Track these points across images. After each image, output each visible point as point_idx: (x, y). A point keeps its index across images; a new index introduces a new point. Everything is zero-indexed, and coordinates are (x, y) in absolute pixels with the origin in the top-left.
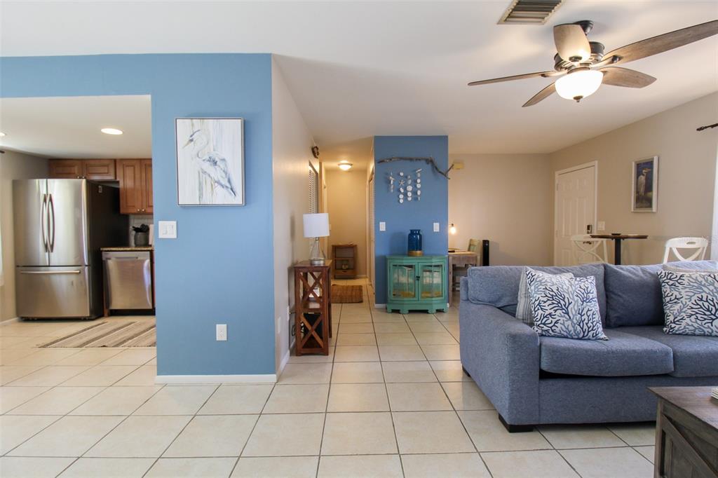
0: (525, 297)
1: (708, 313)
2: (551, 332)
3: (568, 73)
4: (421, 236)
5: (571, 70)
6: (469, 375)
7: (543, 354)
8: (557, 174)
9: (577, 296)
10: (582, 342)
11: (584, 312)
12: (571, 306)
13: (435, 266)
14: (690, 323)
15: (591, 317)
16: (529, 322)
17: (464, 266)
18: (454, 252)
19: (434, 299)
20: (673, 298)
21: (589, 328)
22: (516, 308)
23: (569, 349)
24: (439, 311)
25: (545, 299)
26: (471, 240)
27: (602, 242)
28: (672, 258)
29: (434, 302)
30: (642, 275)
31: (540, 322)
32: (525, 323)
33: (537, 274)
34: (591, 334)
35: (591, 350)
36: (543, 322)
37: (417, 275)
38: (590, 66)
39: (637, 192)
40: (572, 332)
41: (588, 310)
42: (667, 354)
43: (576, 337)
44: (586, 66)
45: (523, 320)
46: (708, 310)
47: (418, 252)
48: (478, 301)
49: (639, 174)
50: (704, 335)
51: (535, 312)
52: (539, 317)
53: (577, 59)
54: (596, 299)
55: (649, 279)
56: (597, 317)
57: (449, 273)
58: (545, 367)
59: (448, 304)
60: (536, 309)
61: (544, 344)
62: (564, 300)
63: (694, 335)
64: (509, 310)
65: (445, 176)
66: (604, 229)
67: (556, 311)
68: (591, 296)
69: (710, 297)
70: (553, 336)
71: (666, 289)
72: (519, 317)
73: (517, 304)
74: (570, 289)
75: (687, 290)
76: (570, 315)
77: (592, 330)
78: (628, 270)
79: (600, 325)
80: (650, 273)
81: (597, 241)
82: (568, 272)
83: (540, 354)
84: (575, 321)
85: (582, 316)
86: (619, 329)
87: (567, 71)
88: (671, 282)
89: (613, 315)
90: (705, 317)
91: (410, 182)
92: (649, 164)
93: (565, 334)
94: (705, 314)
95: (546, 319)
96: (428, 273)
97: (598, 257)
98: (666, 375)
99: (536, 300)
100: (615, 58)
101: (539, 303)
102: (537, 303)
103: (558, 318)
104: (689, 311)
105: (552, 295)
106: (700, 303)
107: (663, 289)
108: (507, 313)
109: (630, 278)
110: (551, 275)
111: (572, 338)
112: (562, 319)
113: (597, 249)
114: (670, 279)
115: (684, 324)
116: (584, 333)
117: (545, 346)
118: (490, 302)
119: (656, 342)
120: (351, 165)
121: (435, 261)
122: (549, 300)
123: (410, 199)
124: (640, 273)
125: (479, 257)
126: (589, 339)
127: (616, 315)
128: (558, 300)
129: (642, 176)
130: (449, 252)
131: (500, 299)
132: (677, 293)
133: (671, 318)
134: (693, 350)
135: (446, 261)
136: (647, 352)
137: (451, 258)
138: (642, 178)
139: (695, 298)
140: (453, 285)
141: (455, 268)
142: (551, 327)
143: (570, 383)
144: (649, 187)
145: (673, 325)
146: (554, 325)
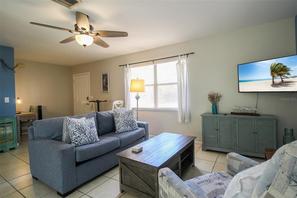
0: (66, 131)
1: (127, 124)
2: (79, 144)
3: (80, 34)
5: (82, 33)
6: (37, 179)
7: (77, 155)
8: (74, 75)
9: (89, 126)
10: (92, 145)
11: (92, 132)
12: (86, 131)
13: (7, 123)
14: (122, 128)
15: (94, 134)
16: (69, 142)
17: (27, 121)
18: (20, 113)
19: (7, 143)
20: (117, 121)
21: (94, 138)
22: (62, 137)
23: (87, 149)
24: (11, 149)
25: (76, 130)
26: (31, 106)
27: (93, 103)
28: (115, 108)
29: (7, 145)
30: (108, 115)
31: (74, 141)
32: (67, 143)
33: (72, 120)
34: (94, 140)
35: (95, 147)
36: (76, 140)
38: (89, 34)
39: (103, 85)
40: (88, 141)
41: (93, 131)
42: (118, 140)
43: (89, 143)
44: (87, 33)
45: (66, 142)
46: (127, 123)
48: (40, 138)
49: (103, 79)
50: (126, 131)
51: (72, 137)
52: (74, 139)
53: (84, 29)
54: (95, 126)
55: (110, 116)
56: (96, 133)
57: (17, 126)
58: (78, 160)
59: (18, 144)
60: (72, 135)
61: (77, 150)
62: (84, 129)
63: (124, 132)
64: (59, 139)
65: (13, 70)
66: (93, 99)
67: (81, 134)
68: (93, 125)
69: (127, 119)
70: (80, 146)
71: (115, 118)
72: (64, 141)
73: (62, 135)
74: (86, 124)
75: (121, 118)
76: (87, 134)
77: (95, 139)
78: (104, 113)
79: (97, 136)
80: (110, 114)
81: (91, 103)
82: (84, 117)
83: (76, 155)
84: (88, 137)
85: (91, 134)
86: (102, 136)
87: (80, 33)
88: (117, 116)
89: (100, 131)
90: (126, 126)
92: (106, 75)
93: (85, 143)
94: (126, 125)
95: (77, 139)
96: (2, 128)
97: (91, 109)
98: (118, 148)
99: (72, 132)
100: (97, 34)
101: (73, 132)
102: (72, 133)
103: (82, 137)
104: (122, 125)
105: (79, 128)
106: (124, 121)
107: (115, 119)
108: (57, 140)
109: (105, 116)
110: (77, 119)
111: (88, 144)
112: (83, 137)
113: (91, 106)
114: (116, 115)
115: (121, 129)
116: (92, 141)
117: (78, 151)
118: (47, 137)
119: (114, 137)
121: (7, 120)
122: (77, 130)
124: (108, 114)
125: (37, 115)
126: (94, 143)
127: (101, 131)
128: (81, 130)
129: (104, 80)
130: (17, 114)
131: (53, 134)
132: (118, 119)
133: (117, 128)
134: (124, 137)
135: (15, 119)
136: (112, 142)
137: (18, 117)
138: (105, 80)
139: (123, 120)
140: (21, 132)
141: (21, 123)
142: (79, 142)
143: (88, 163)
144: (107, 84)
145: (118, 130)
146: (80, 141)
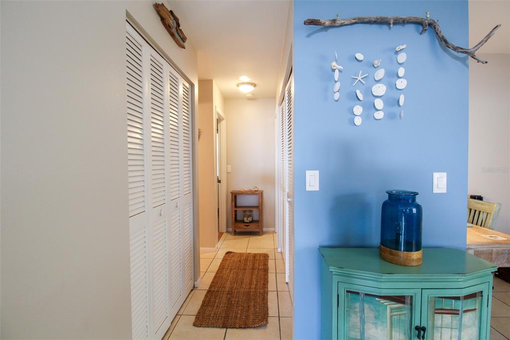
4: (419, 208)
13: (467, 297)
37: (417, 323)
47: (415, 255)
91: (380, 74)
96: (447, 318)
120: (255, 85)
121: (469, 285)
123: (379, 115)
135: (491, 281)
